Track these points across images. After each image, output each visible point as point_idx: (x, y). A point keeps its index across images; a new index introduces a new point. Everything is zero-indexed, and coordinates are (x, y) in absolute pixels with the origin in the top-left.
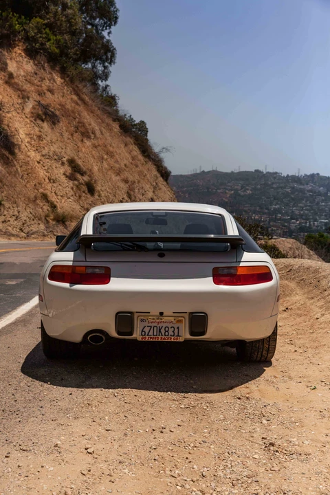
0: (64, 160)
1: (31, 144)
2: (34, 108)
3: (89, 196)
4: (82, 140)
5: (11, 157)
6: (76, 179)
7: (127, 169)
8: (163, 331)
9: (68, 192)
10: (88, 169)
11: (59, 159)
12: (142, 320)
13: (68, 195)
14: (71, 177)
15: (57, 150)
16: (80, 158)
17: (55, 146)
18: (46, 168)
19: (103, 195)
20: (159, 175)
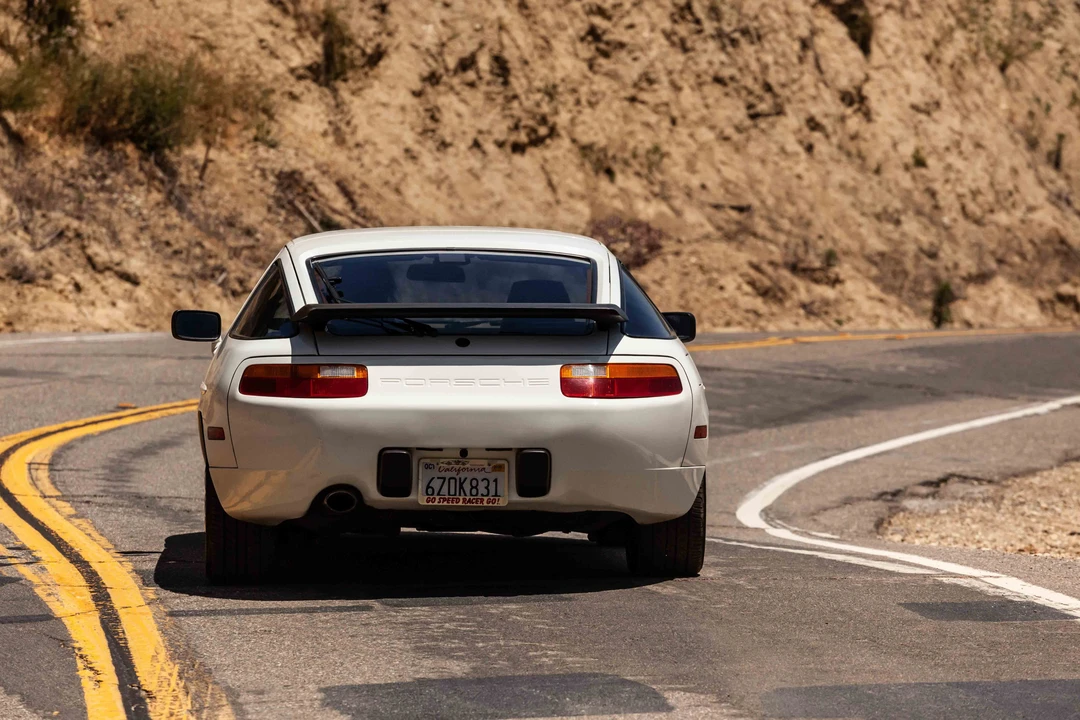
8: (467, 487)
12: (427, 466)
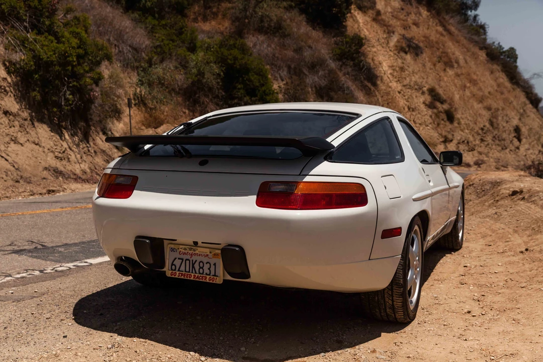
0: (425, 89)
1: (393, 76)
2: (398, 41)
3: (448, 123)
4: (445, 70)
5: (372, 88)
6: (435, 107)
7: (491, 97)
9: (426, 120)
10: (449, 97)
11: (420, 88)
12: (172, 250)
13: (427, 123)
14: (431, 106)
15: (418, 80)
16: (441, 87)
17: (417, 77)
18: (406, 97)
19: (463, 123)
20: (527, 102)
